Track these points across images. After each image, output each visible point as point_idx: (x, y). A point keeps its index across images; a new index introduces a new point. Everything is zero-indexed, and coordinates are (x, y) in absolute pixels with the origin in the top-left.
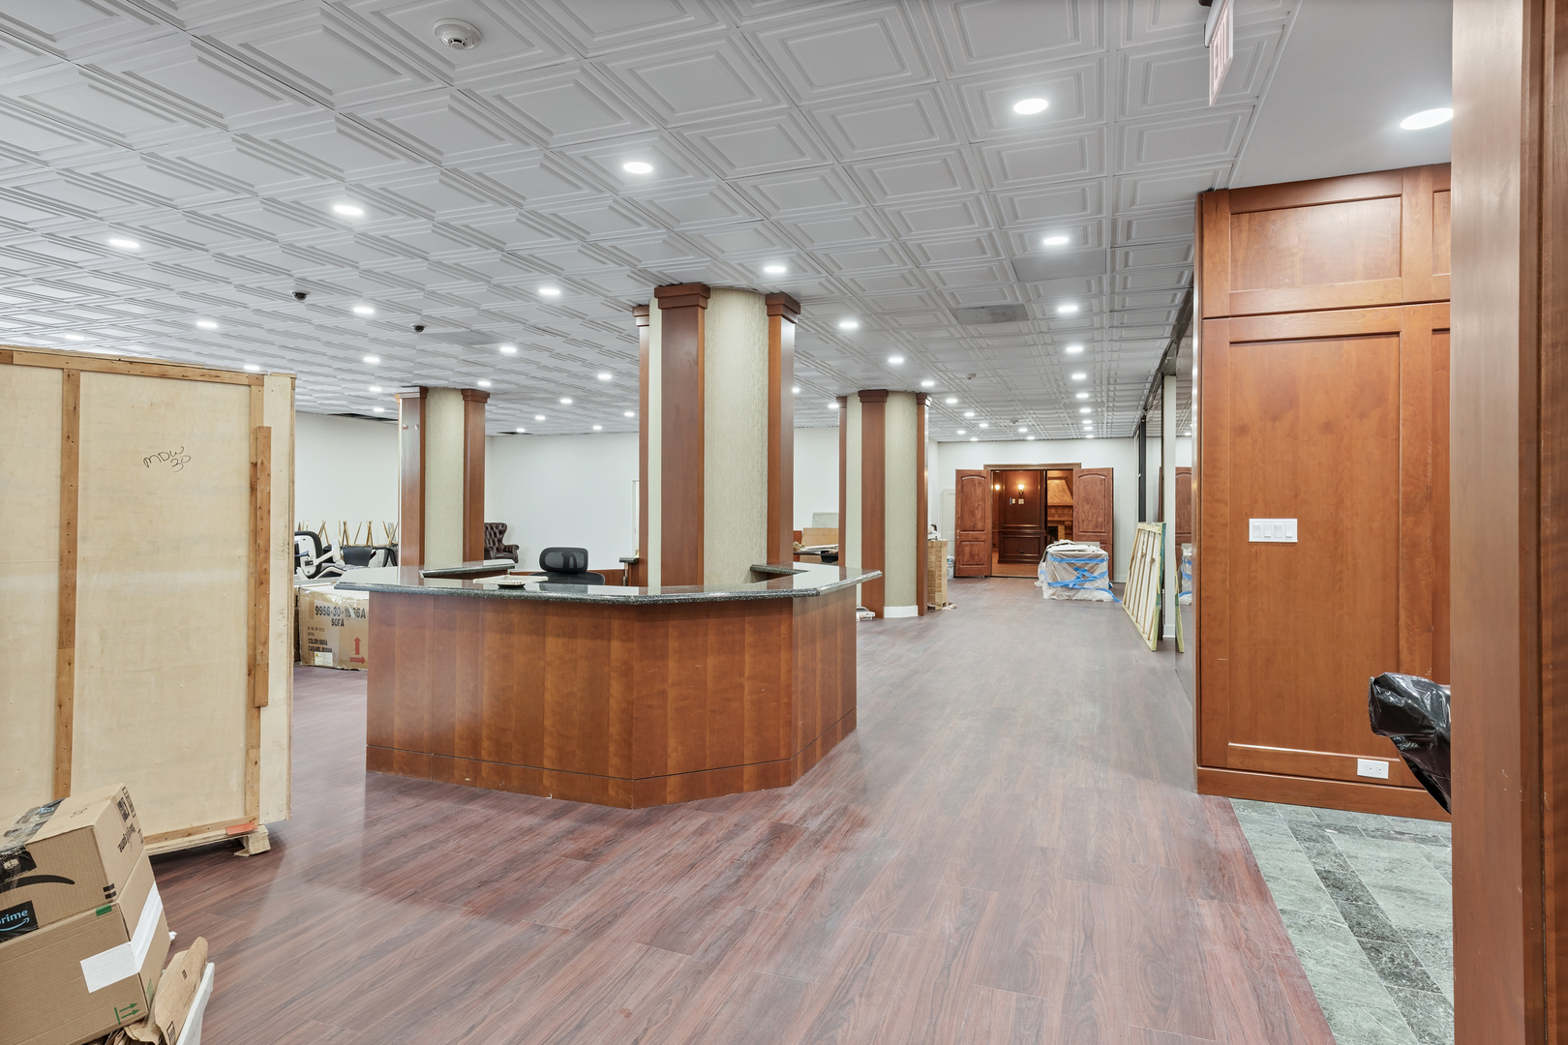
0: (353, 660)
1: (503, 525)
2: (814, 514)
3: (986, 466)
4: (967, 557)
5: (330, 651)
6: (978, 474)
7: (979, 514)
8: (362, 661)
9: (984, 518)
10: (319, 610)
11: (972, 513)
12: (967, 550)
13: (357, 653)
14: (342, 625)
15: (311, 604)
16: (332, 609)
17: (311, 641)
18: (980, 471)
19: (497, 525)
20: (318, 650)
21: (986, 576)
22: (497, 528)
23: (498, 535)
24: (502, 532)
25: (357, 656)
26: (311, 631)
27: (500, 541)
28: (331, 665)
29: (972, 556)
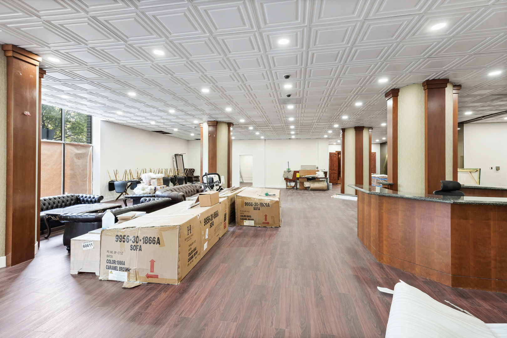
0: (264, 223)
1: (194, 169)
2: (301, 166)
3: (336, 151)
4: (332, 178)
5: (253, 220)
6: (334, 154)
7: (335, 166)
8: (268, 223)
9: (336, 166)
10: (246, 204)
11: (333, 165)
12: (332, 176)
13: (266, 220)
14: (259, 209)
15: (242, 202)
16: (253, 203)
17: (242, 216)
18: (335, 153)
19: (192, 169)
20: (246, 219)
21: (336, 184)
22: (192, 170)
23: (192, 173)
24: (193, 172)
25: (266, 222)
26: (242, 212)
27: (193, 174)
28: (253, 225)
29: (333, 178)
